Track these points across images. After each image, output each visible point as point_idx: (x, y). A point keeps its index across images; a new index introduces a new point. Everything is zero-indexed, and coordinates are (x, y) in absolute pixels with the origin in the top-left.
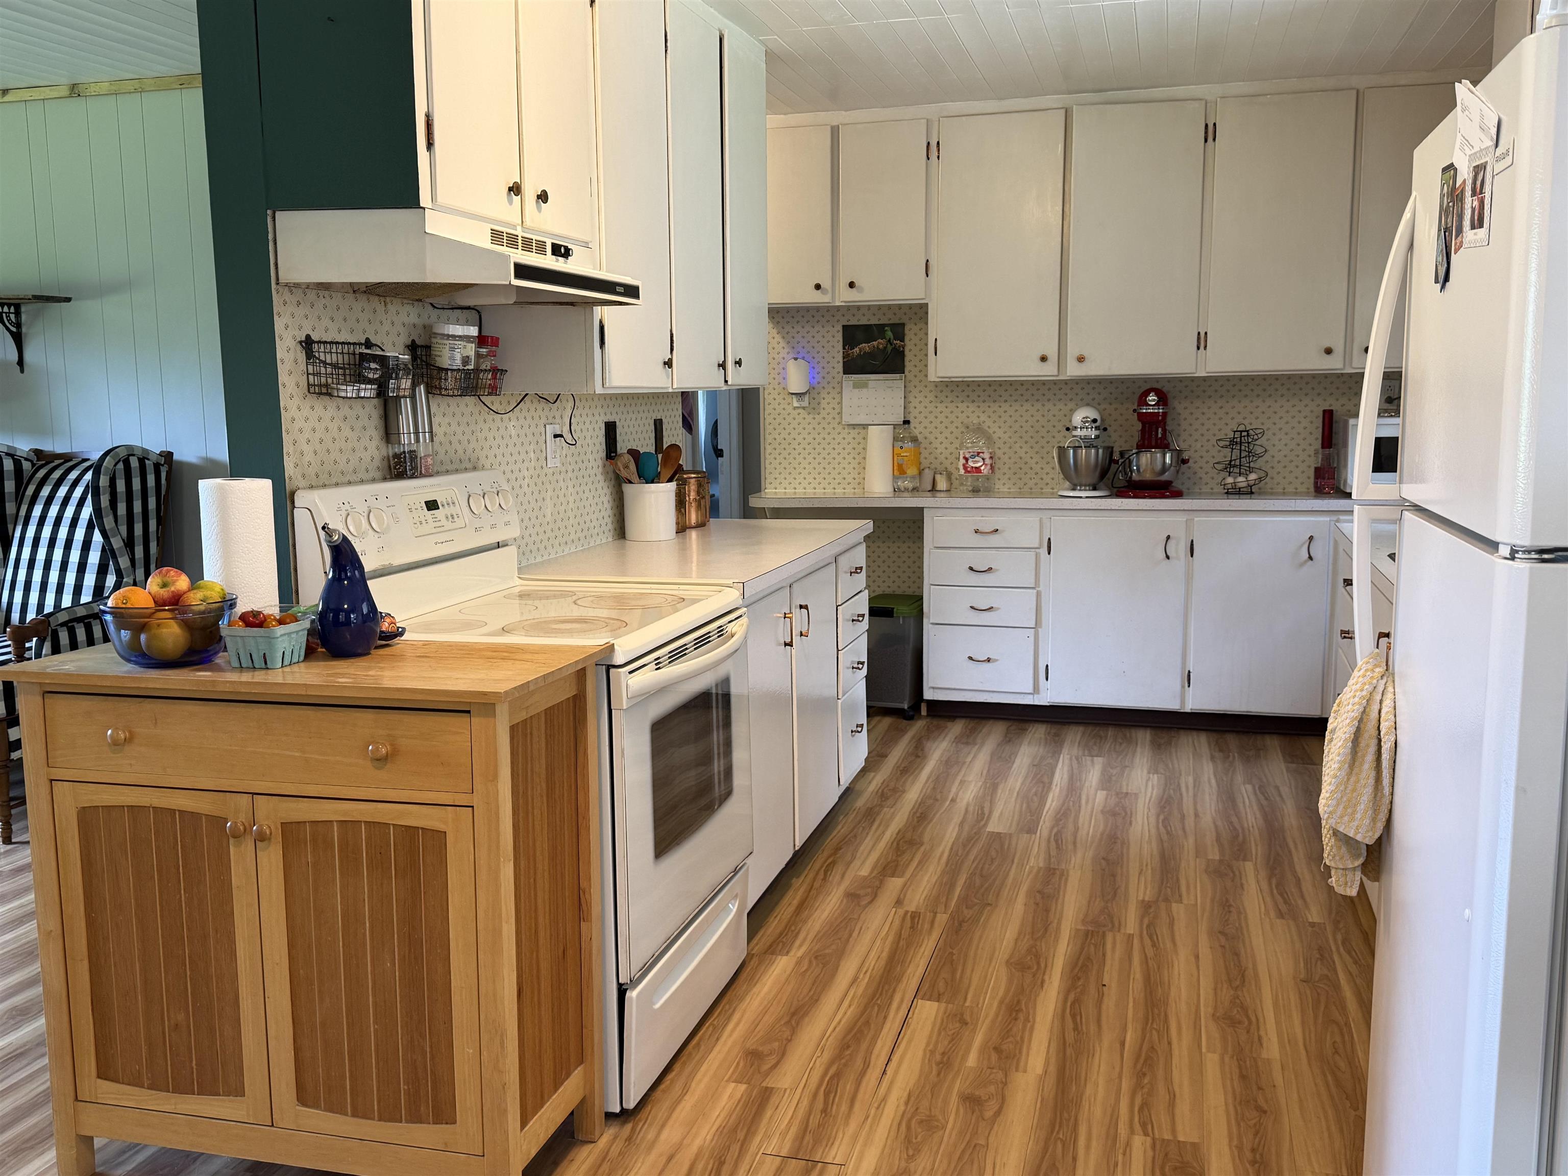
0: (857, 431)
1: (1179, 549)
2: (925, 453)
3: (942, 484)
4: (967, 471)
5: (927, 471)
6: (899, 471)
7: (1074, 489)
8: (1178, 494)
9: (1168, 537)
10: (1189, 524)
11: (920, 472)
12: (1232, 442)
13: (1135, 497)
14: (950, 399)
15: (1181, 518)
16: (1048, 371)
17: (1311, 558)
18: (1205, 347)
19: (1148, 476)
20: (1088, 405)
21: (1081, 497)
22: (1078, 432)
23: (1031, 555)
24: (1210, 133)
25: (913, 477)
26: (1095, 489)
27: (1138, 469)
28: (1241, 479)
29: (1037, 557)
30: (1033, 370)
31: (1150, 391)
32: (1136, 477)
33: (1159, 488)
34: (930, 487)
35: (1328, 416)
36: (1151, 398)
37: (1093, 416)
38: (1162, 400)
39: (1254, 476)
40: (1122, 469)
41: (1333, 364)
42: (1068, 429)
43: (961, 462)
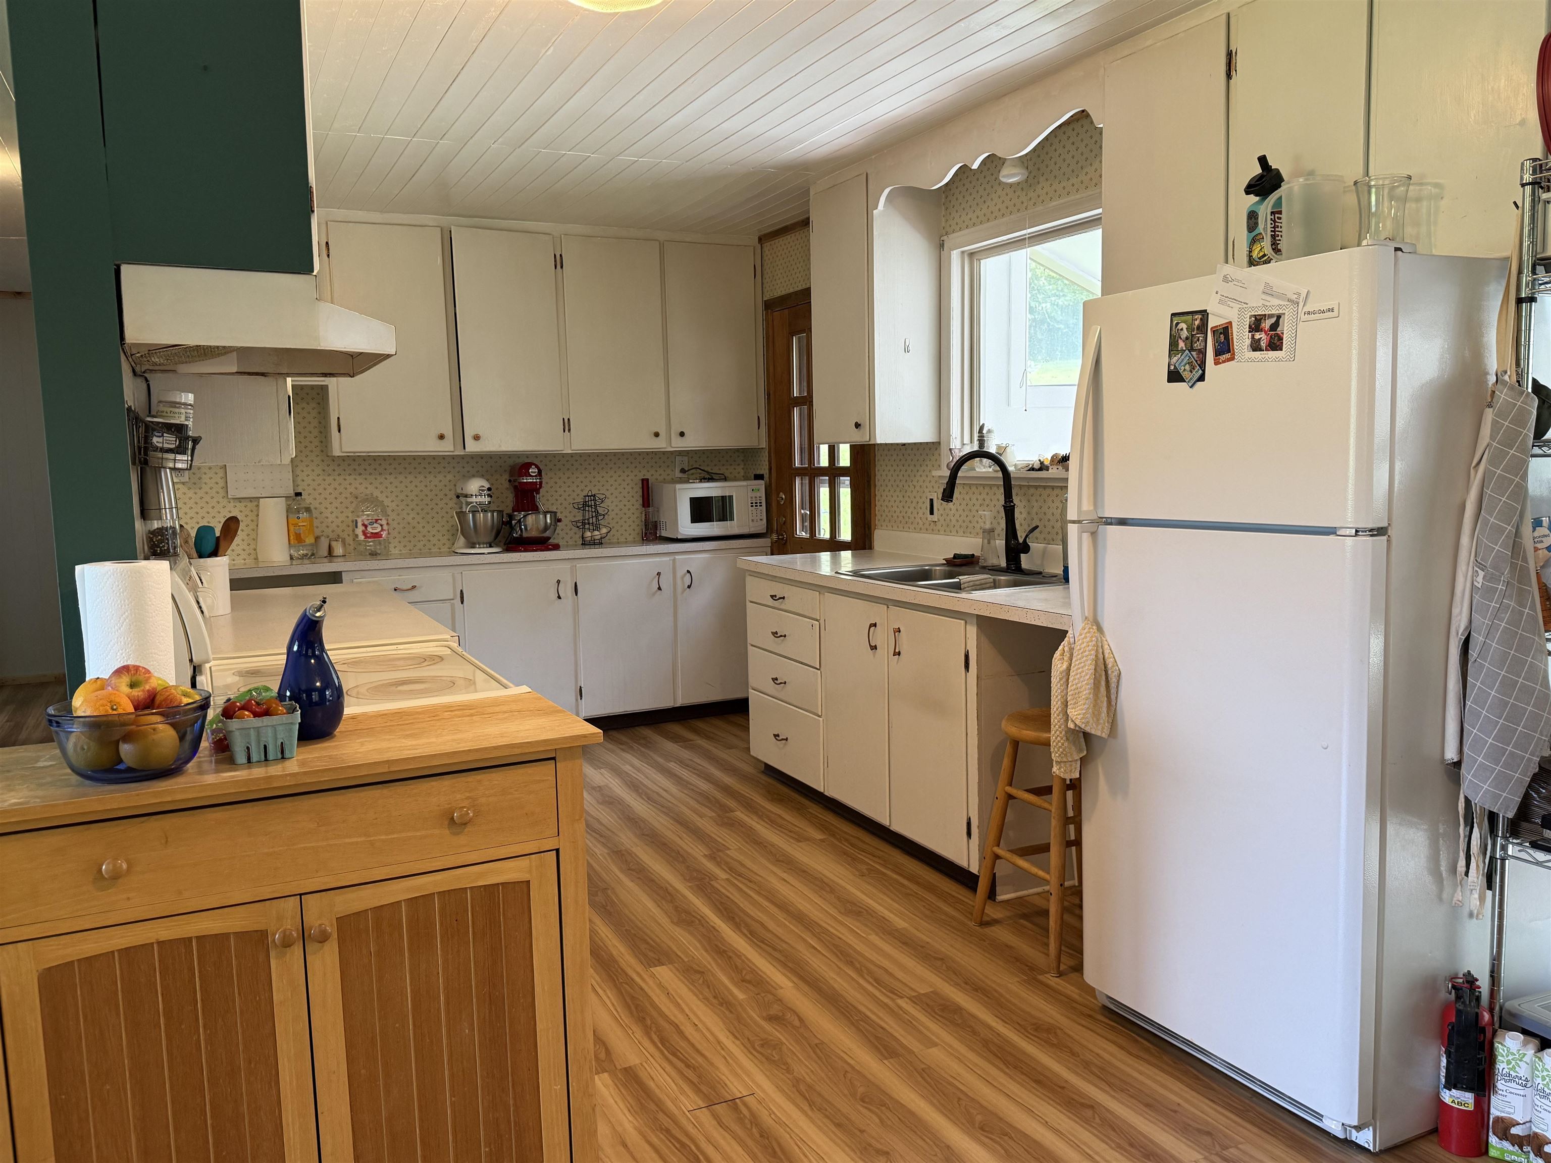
0: (243, 504)
1: (566, 590)
2: (316, 523)
3: (339, 550)
4: (366, 537)
5: (323, 539)
6: (295, 538)
7: (473, 546)
8: (556, 547)
9: (558, 582)
10: (573, 570)
12: (585, 504)
13: (526, 551)
14: (336, 473)
15: (567, 566)
16: (447, 447)
17: (659, 588)
18: (569, 430)
19: (534, 534)
20: (474, 476)
21: (484, 553)
22: (474, 499)
23: (447, 605)
24: (559, 262)
25: (311, 545)
26: (491, 546)
27: (526, 529)
28: (596, 533)
29: (453, 606)
30: (433, 447)
31: (529, 465)
32: (525, 535)
33: (541, 543)
34: (326, 554)
35: (645, 483)
36: (533, 471)
37: (487, 485)
38: (540, 472)
39: (604, 531)
40: (512, 528)
41: (660, 444)
42: (458, 497)
43: (360, 528)
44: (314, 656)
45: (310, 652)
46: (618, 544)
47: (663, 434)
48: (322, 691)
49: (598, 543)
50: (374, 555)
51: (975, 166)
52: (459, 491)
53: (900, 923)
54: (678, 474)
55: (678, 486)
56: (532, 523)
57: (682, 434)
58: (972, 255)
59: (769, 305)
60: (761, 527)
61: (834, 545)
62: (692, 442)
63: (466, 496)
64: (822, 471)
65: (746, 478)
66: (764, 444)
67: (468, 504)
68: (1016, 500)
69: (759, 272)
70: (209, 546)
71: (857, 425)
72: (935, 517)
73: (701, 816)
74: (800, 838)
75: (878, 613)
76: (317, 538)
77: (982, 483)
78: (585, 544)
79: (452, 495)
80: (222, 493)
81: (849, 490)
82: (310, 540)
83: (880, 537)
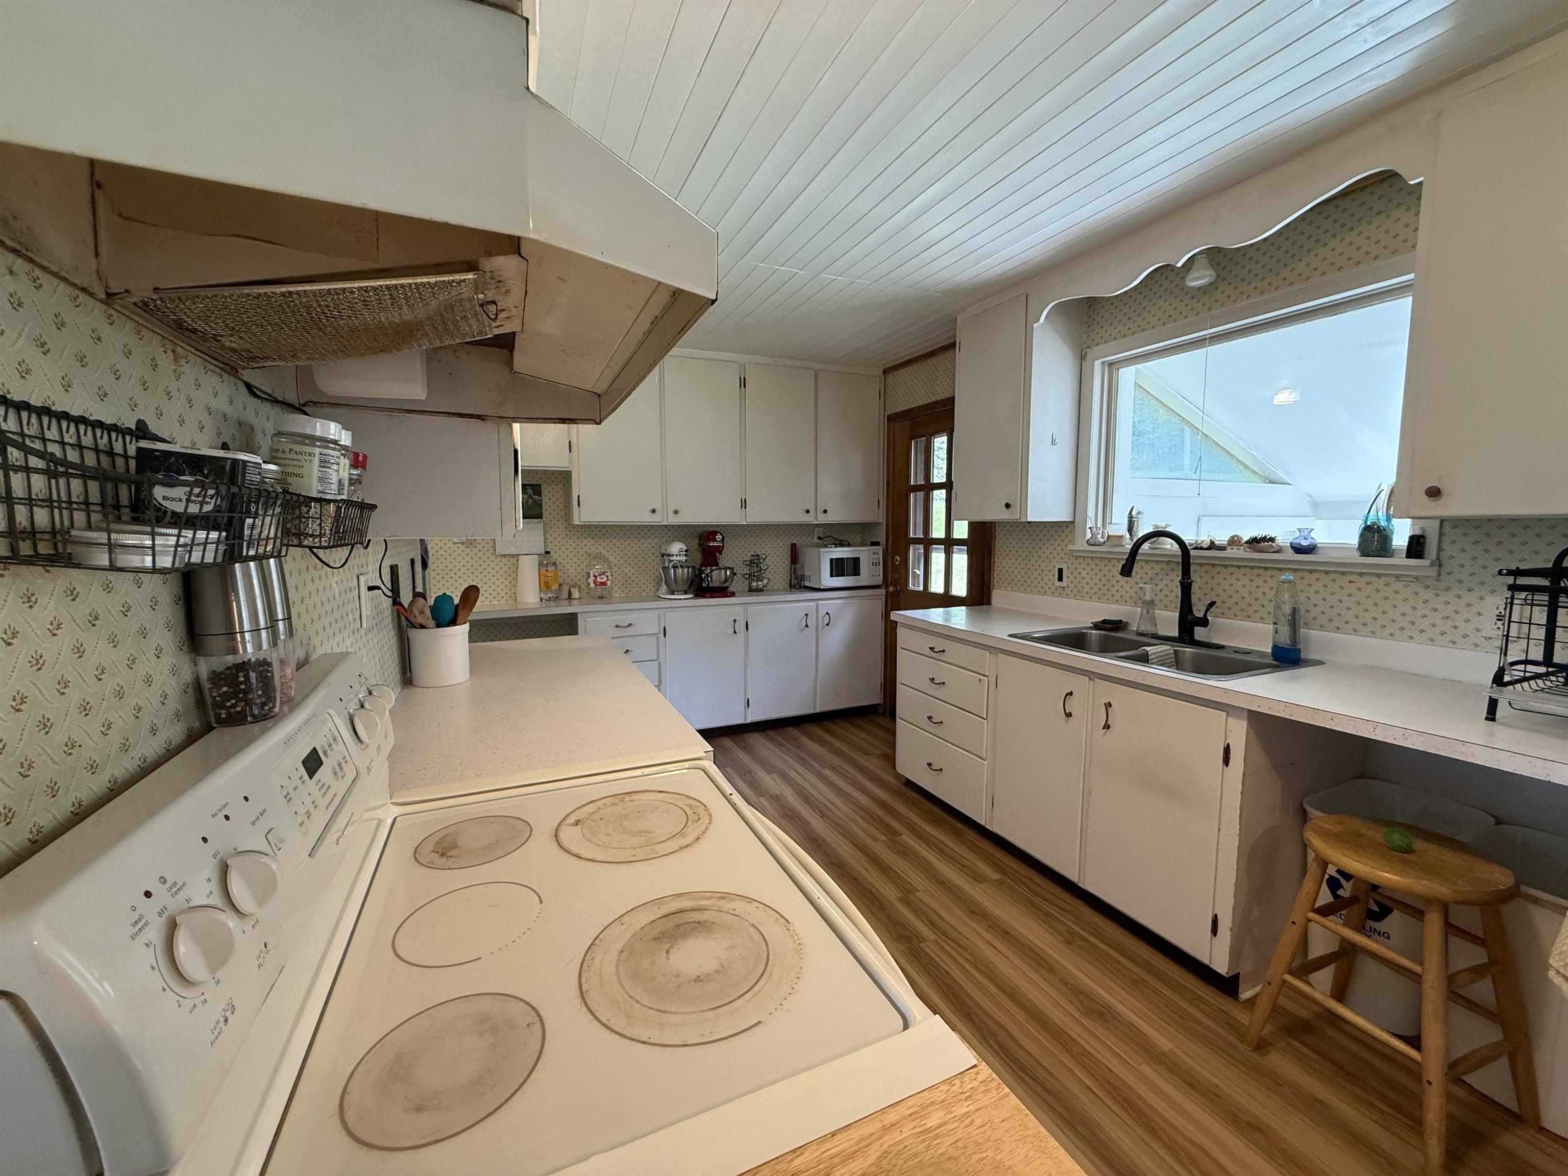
0: (507, 560)
1: (741, 627)
2: (560, 574)
3: (576, 594)
4: (596, 585)
5: (564, 585)
6: (545, 586)
7: (673, 594)
8: (733, 594)
9: (735, 621)
10: (746, 611)
11: (560, 585)
12: (753, 562)
13: (711, 597)
14: (576, 537)
15: (740, 609)
16: (657, 519)
17: (807, 626)
18: (745, 507)
19: (716, 584)
20: (674, 541)
21: (680, 599)
22: (675, 558)
23: (654, 638)
24: (743, 383)
25: (556, 590)
26: (686, 593)
27: (711, 580)
28: (760, 583)
29: (658, 639)
30: (647, 518)
31: (715, 533)
32: (711, 585)
33: (722, 592)
34: (566, 596)
35: (793, 546)
36: (718, 537)
37: (685, 548)
38: (723, 538)
39: (765, 581)
40: (702, 580)
41: (810, 519)
42: (663, 556)
43: (592, 578)
46: (774, 591)
47: (812, 511)
49: (759, 590)
50: (601, 598)
51: (1179, 265)
52: (663, 551)
54: (816, 540)
55: (822, 550)
56: (716, 577)
57: (825, 511)
58: (1111, 364)
59: (891, 418)
60: (879, 580)
62: (833, 517)
63: (669, 555)
64: (938, 541)
65: (863, 545)
66: (882, 519)
67: (671, 561)
69: (883, 395)
70: (449, 614)
71: (1008, 506)
72: (1064, 583)
75: (1079, 684)
78: (751, 590)
79: (657, 554)
80: (491, 550)
81: (965, 557)
82: (555, 587)
83: (998, 596)
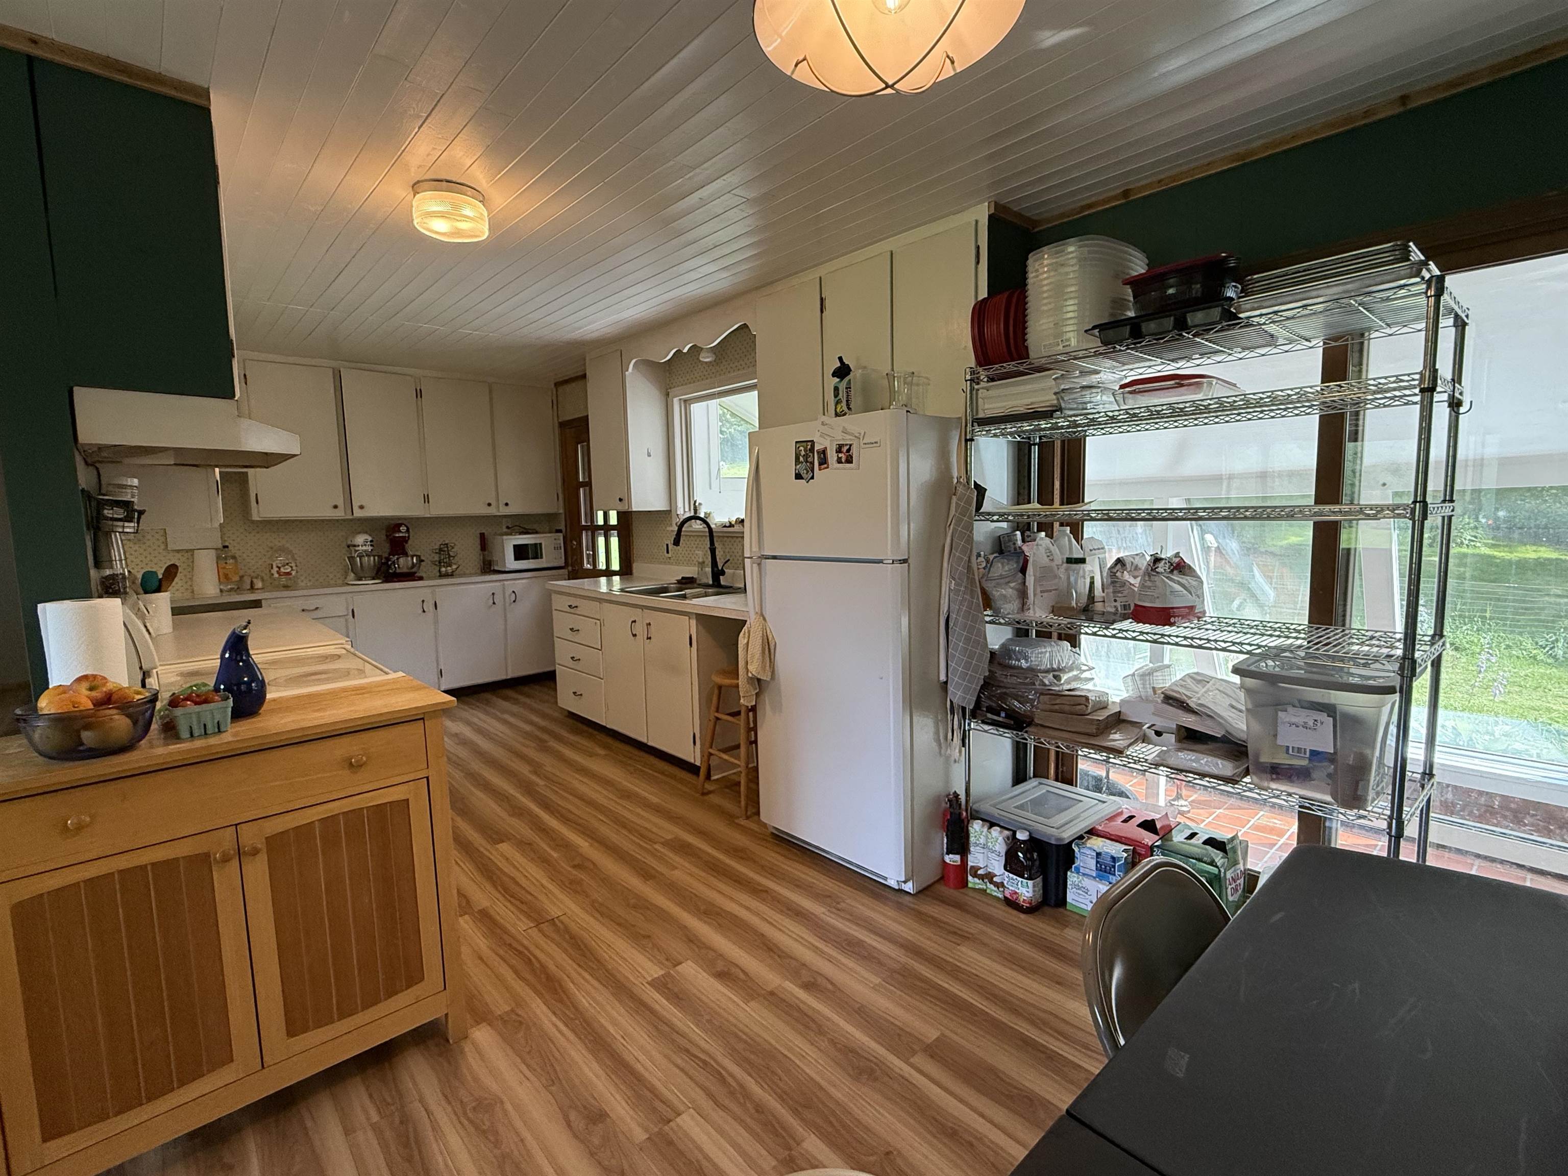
0: (181, 554)
1: (429, 607)
2: (240, 566)
4: (280, 575)
5: (245, 578)
6: (223, 578)
7: (360, 580)
8: (421, 578)
9: (423, 601)
10: (433, 593)
12: (441, 550)
13: (399, 581)
14: (256, 532)
15: (428, 591)
16: (340, 514)
17: (494, 603)
18: (428, 502)
19: (405, 570)
20: (360, 533)
21: (368, 584)
22: (360, 548)
23: (342, 620)
24: (419, 394)
25: (237, 581)
26: (374, 579)
27: (399, 567)
28: (449, 568)
29: (346, 620)
30: (328, 513)
31: (401, 525)
32: (398, 571)
33: (410, 576)
34: (249, 587)
35: (482, 536)
36: (403, 529)
37: (370, 539)
38: (408, 531)
39: (454, 567)
40: (389, 567)
41: (492, 511)
42: (348, 546)
43: (275, 569)
44: (242, 660)
45: (239, 658)
46: (463, 575)
47: (494, 503)
48: (249, 684)
49: (451, 575)
50: (286, 587)
51: (685, 350)
52: (349, 543)
53: (654, 800)
54: (505, 530)
55: (505, 537)
56: (403, 563)
57: (507, 504)
58: (685, 401)
59: (563, 425)
60: (561, 562)
61: (608, 573)
62: (515, 509)
63: (355, 546)
64: (600, 528)
65: (550, 532)
66: (561, 511)
67: (356, 551)
68: (716, 544)
69: (556, 404)
70: (155, 584)
71: (621, 500)
72: (670, 555)
73: (527, 747)
74: (591, 755)
75: (636, 614)
76: (242, 577)
77: (697, 535)
78: (442, 576)
79: (344, 545)
80: (163, 547)
81: (617, 539)
82: (237, 578)
83: (636, 567)
